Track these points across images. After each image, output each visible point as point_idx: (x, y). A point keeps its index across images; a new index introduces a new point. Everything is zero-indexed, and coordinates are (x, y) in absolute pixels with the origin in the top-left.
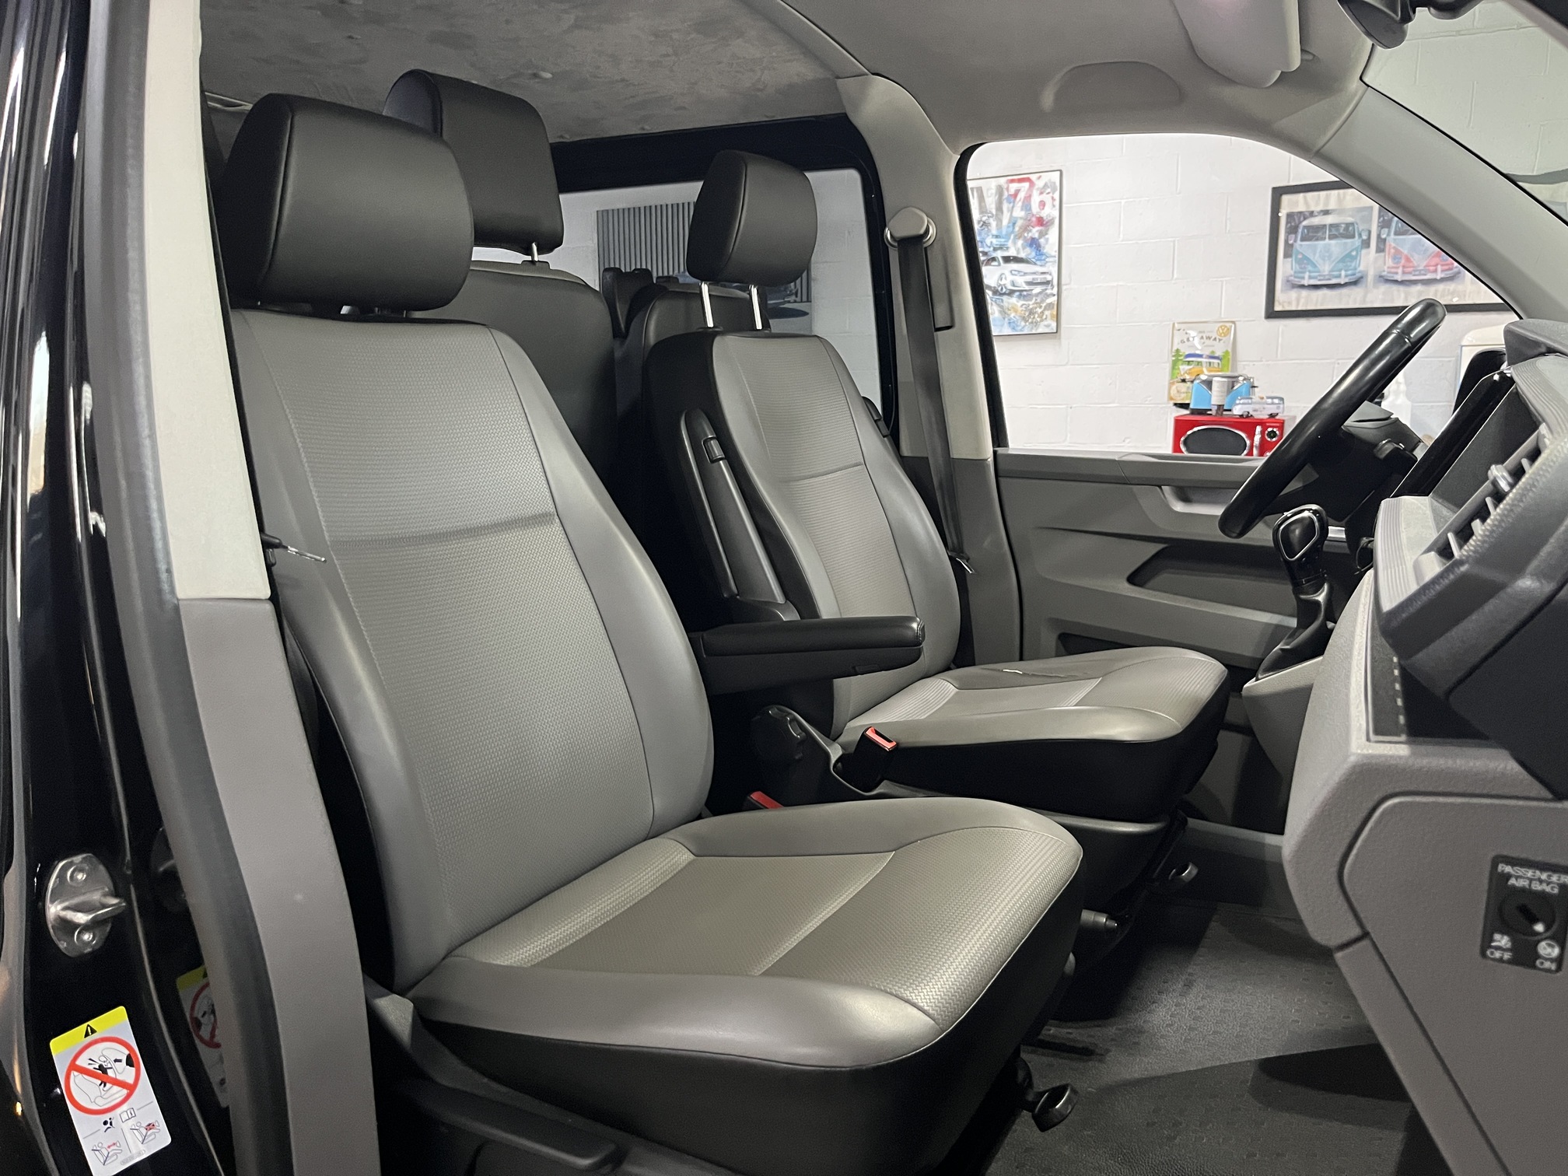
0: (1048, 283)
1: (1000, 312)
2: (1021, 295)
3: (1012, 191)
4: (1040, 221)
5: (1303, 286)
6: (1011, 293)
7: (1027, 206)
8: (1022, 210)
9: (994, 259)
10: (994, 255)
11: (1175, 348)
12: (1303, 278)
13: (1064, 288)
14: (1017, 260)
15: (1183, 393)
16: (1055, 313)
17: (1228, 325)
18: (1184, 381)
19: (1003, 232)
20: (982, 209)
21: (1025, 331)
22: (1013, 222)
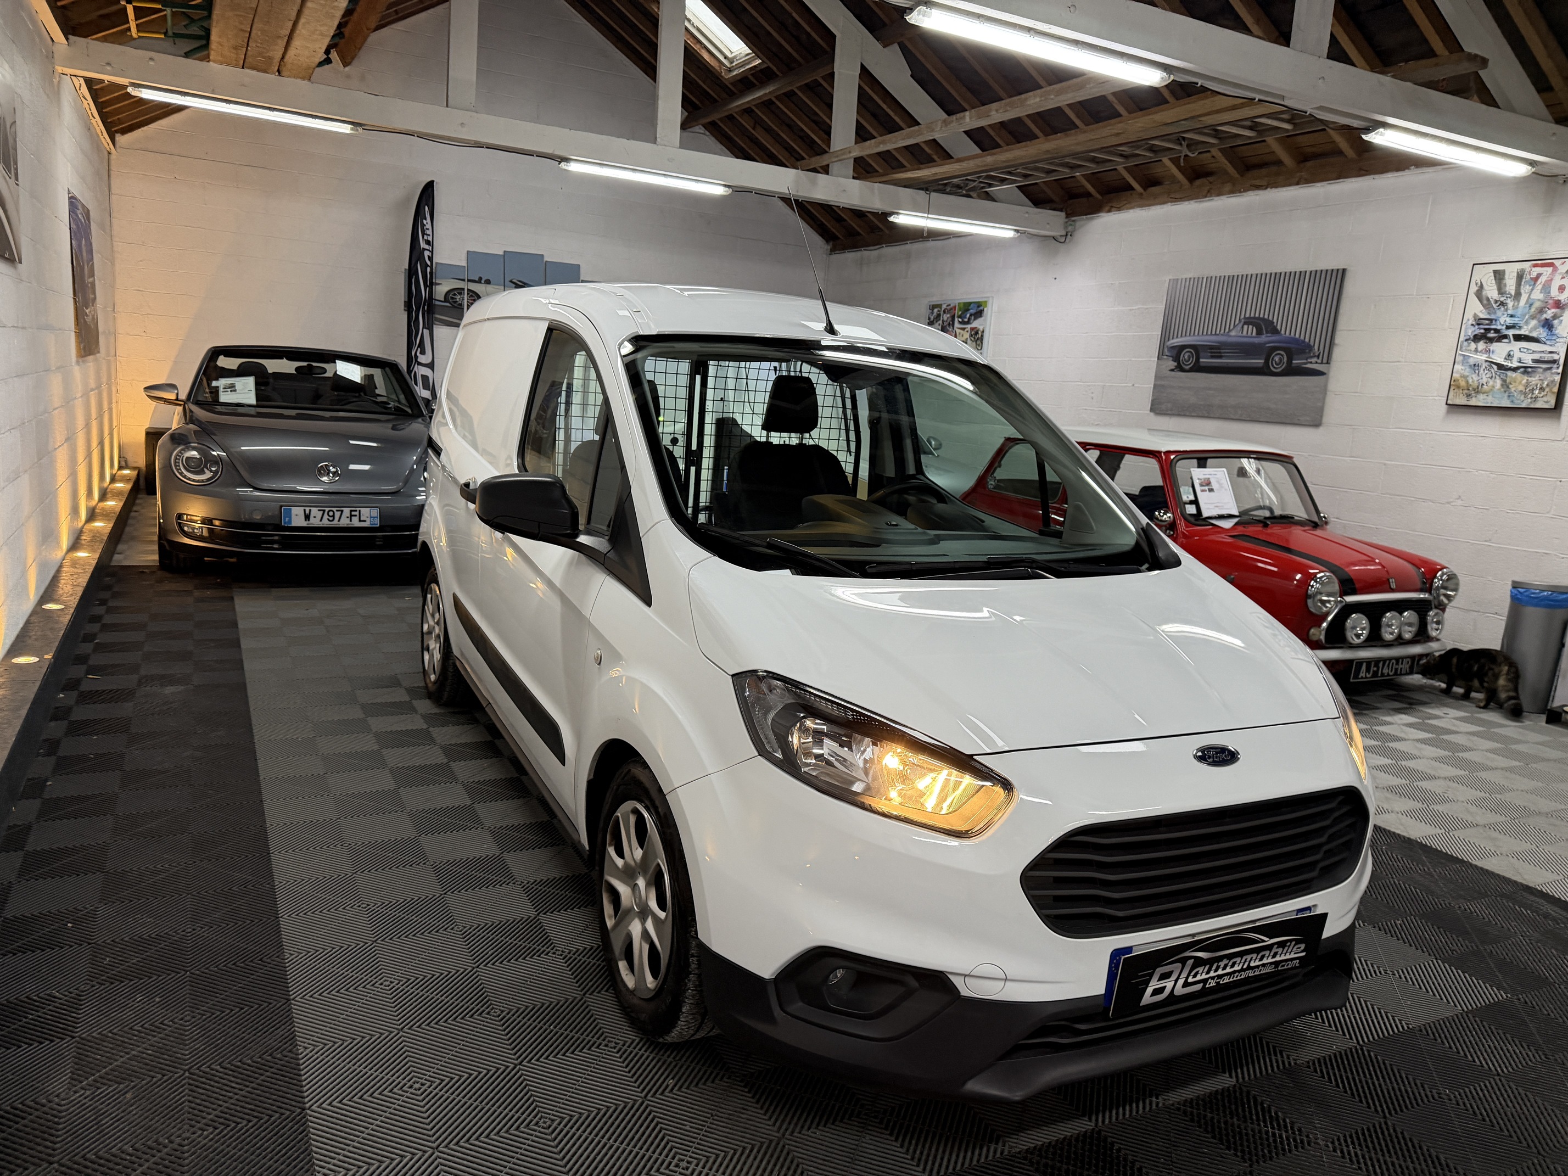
0: (1554, 362)
1: (1502, 385)
2: (1525, 371)
3: (1534, 275)
4: (1557, 304)
7: (1546, 288)
8: (1541, 292)
9: (1505, 337)
10: (1506, 332)
14: (1528, 339)
16: (1556, 390)
19: (1519, 312)
20: (1501, 291)
21: (1524, 405)
22: (1529, 304)
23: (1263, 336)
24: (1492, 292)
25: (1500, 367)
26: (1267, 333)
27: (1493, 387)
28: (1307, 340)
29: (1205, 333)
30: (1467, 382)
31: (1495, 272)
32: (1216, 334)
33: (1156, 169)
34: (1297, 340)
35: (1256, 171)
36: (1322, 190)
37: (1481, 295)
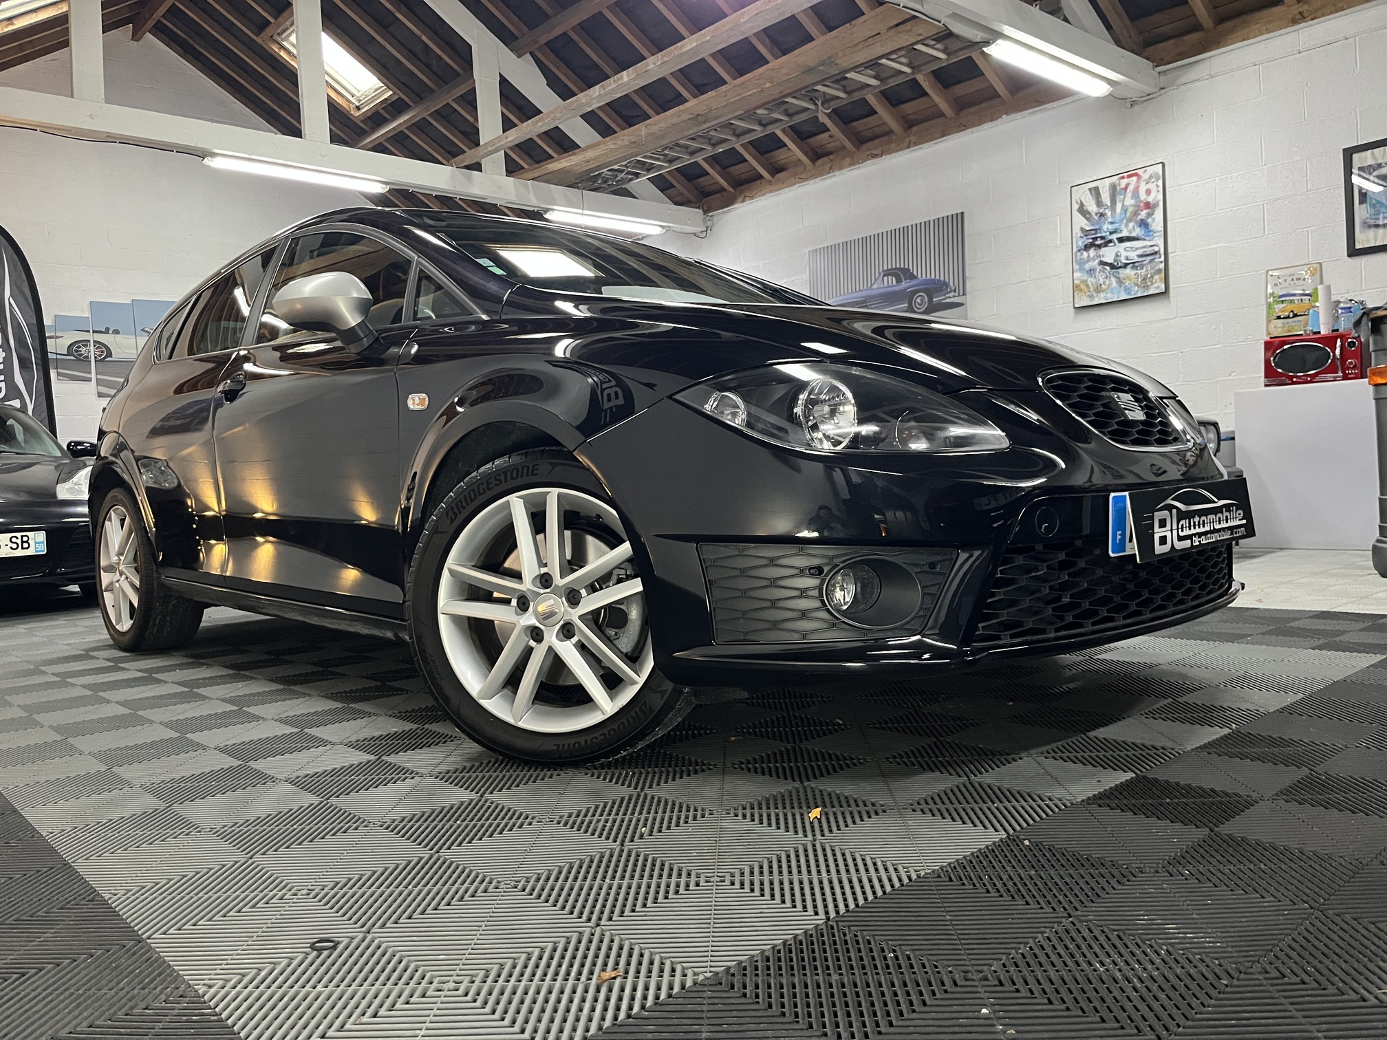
0: (1156, 253)
1: (1117, 282)
2: (1133, 266)
3: (1123, 186)
4: (1148, 205)
5: (1377, 226)
6: (1126, 265)
7: (1136, 195)
8: (1132, 199)
9: (1110, 241)
10: (1110, 238)
11: (1270, 291)
12: (1378, 219)
13: (1170, 256)
14: (1129, 239)
15: (1279, 329)
16: (1163, 276)
17: (1315, 265)
18: (1279, 318)
19: (1118, 218)
20: (1099, 203)
21: (1139, 295)
22: (1125, 210)
23: (903, 283)
24: (1092, 207)
25: (1112, 266)
26: (906, 279)
27: (1110, 284)
28: (942, 279)
29: (850, 292)
30: (1088, 286)
31: (1090, 189)
33: (780, 156)
34: (933, 281)
35: (869, 144)
36: (929, 150)
37: (1083, 211)
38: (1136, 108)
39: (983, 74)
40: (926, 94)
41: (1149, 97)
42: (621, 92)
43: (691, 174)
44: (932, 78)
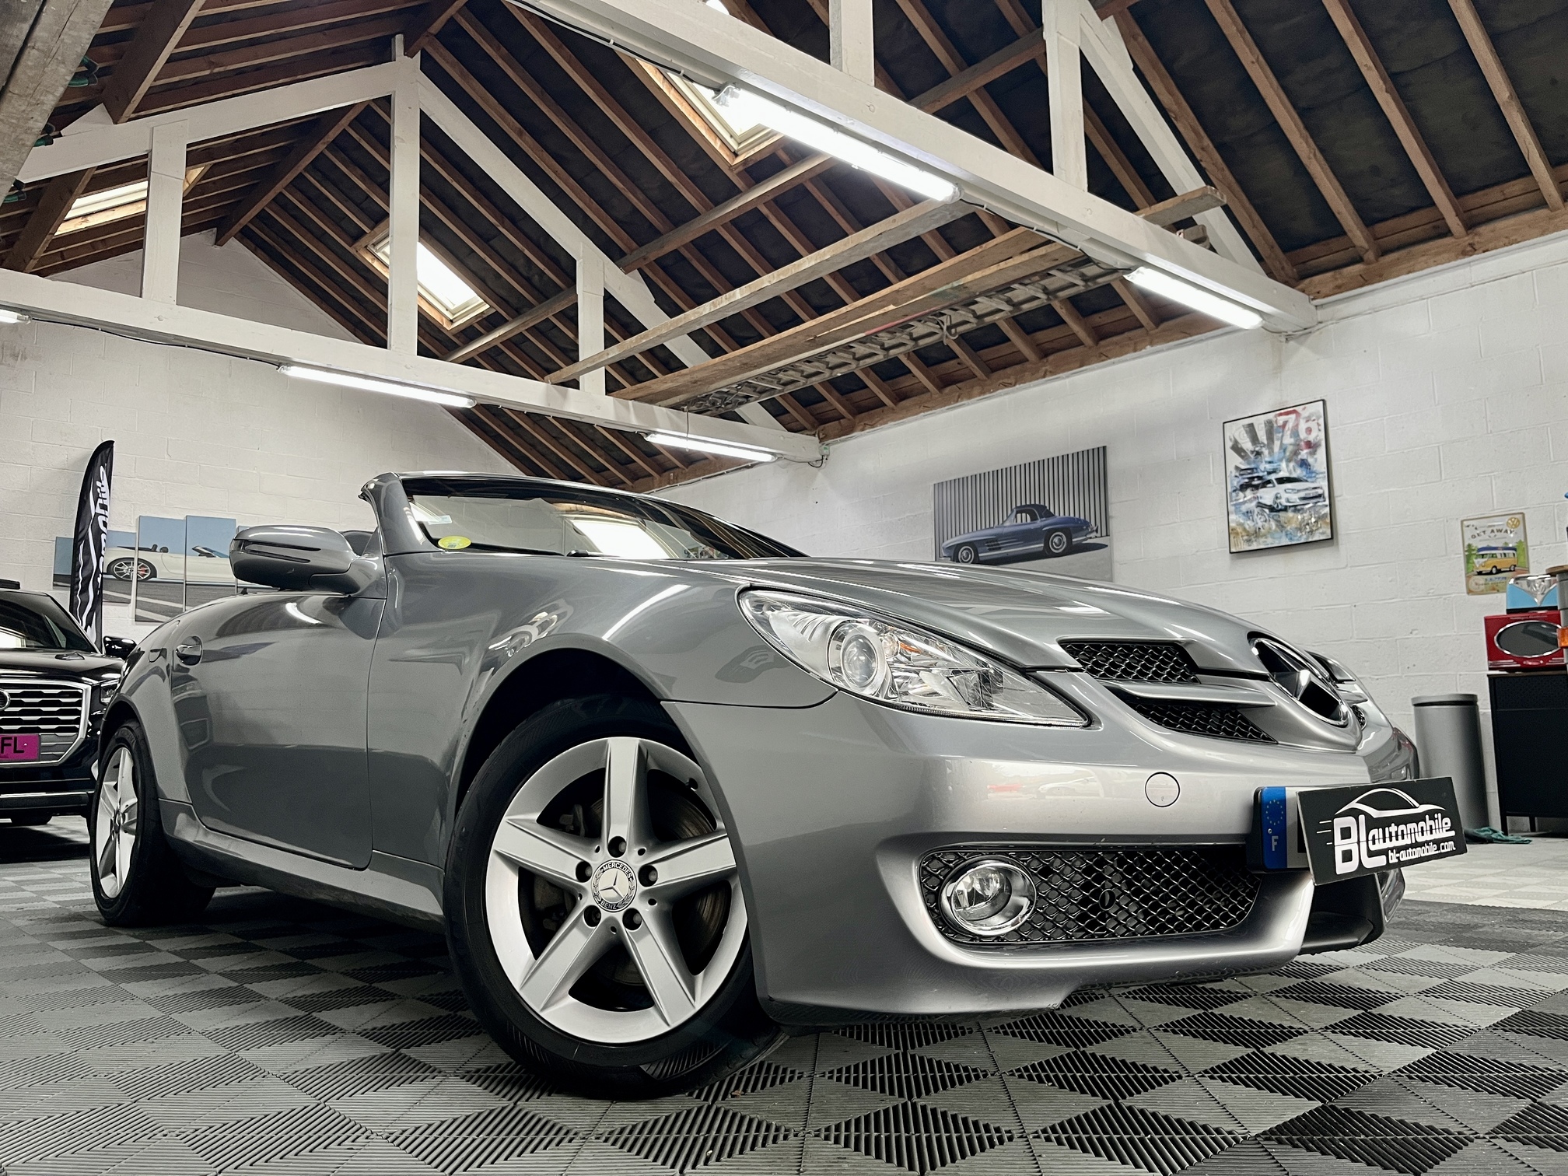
0: (1320, 496)
1: (1277, 526)
2: (1295, 510)
3: (1280, 423)
4: (1309, 445)
6: (1285, 509)
7: (1295, 433)
8: (1291, 437)
9: (1269, 482)
10: (1268, 478)
11: (1466, 545)
13: (1337, 499)
14: (1290, 480)
16: (1329, 521)
19: (1276, 457)
20: (1254, 439)
21: (1302, 541)
22: (1283, 449)
23: (1038, 521)
24: (1247, 445)
25: (1272, 509)
26: (1041, 517)
27: (1270, 529)
28: (1082, 517)
29: (979, 528)
30: (1245, 529)
31: (1244, 426)
32: (990, 528)
33: (905, 382)
34: (1073, 519)
35: (1001, 372)
36: (1067, 380)
37: (1237, 449)
38: (1292, 343)
39: (1124, 303)
40: (1063, 322)
41: (1306, 331)
42: (733, 310)
43: (807, 398)
44: (1069, 305)
